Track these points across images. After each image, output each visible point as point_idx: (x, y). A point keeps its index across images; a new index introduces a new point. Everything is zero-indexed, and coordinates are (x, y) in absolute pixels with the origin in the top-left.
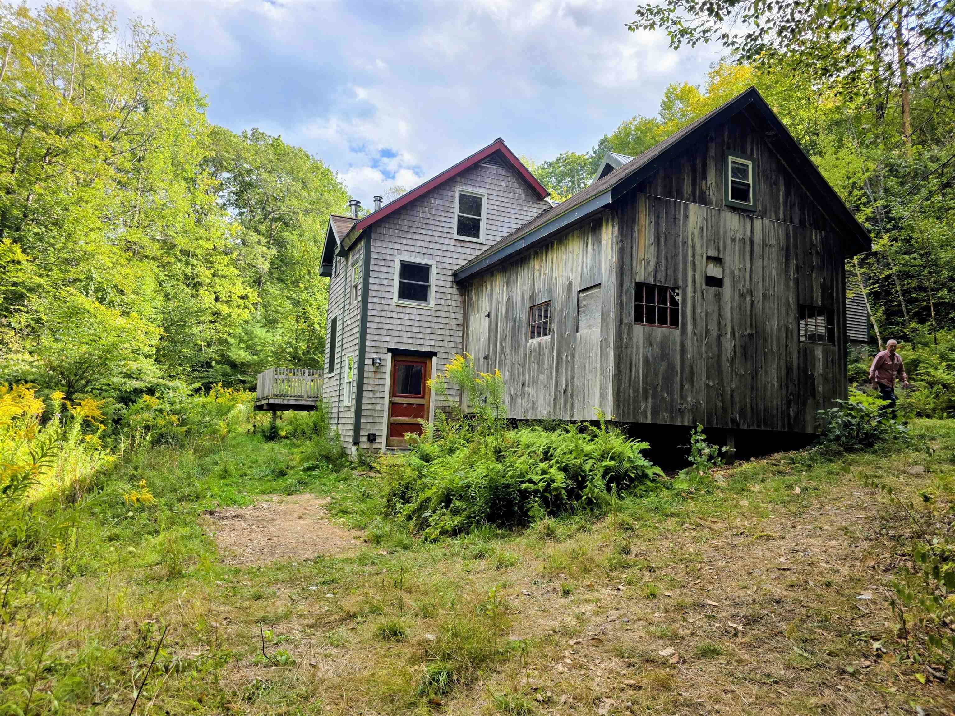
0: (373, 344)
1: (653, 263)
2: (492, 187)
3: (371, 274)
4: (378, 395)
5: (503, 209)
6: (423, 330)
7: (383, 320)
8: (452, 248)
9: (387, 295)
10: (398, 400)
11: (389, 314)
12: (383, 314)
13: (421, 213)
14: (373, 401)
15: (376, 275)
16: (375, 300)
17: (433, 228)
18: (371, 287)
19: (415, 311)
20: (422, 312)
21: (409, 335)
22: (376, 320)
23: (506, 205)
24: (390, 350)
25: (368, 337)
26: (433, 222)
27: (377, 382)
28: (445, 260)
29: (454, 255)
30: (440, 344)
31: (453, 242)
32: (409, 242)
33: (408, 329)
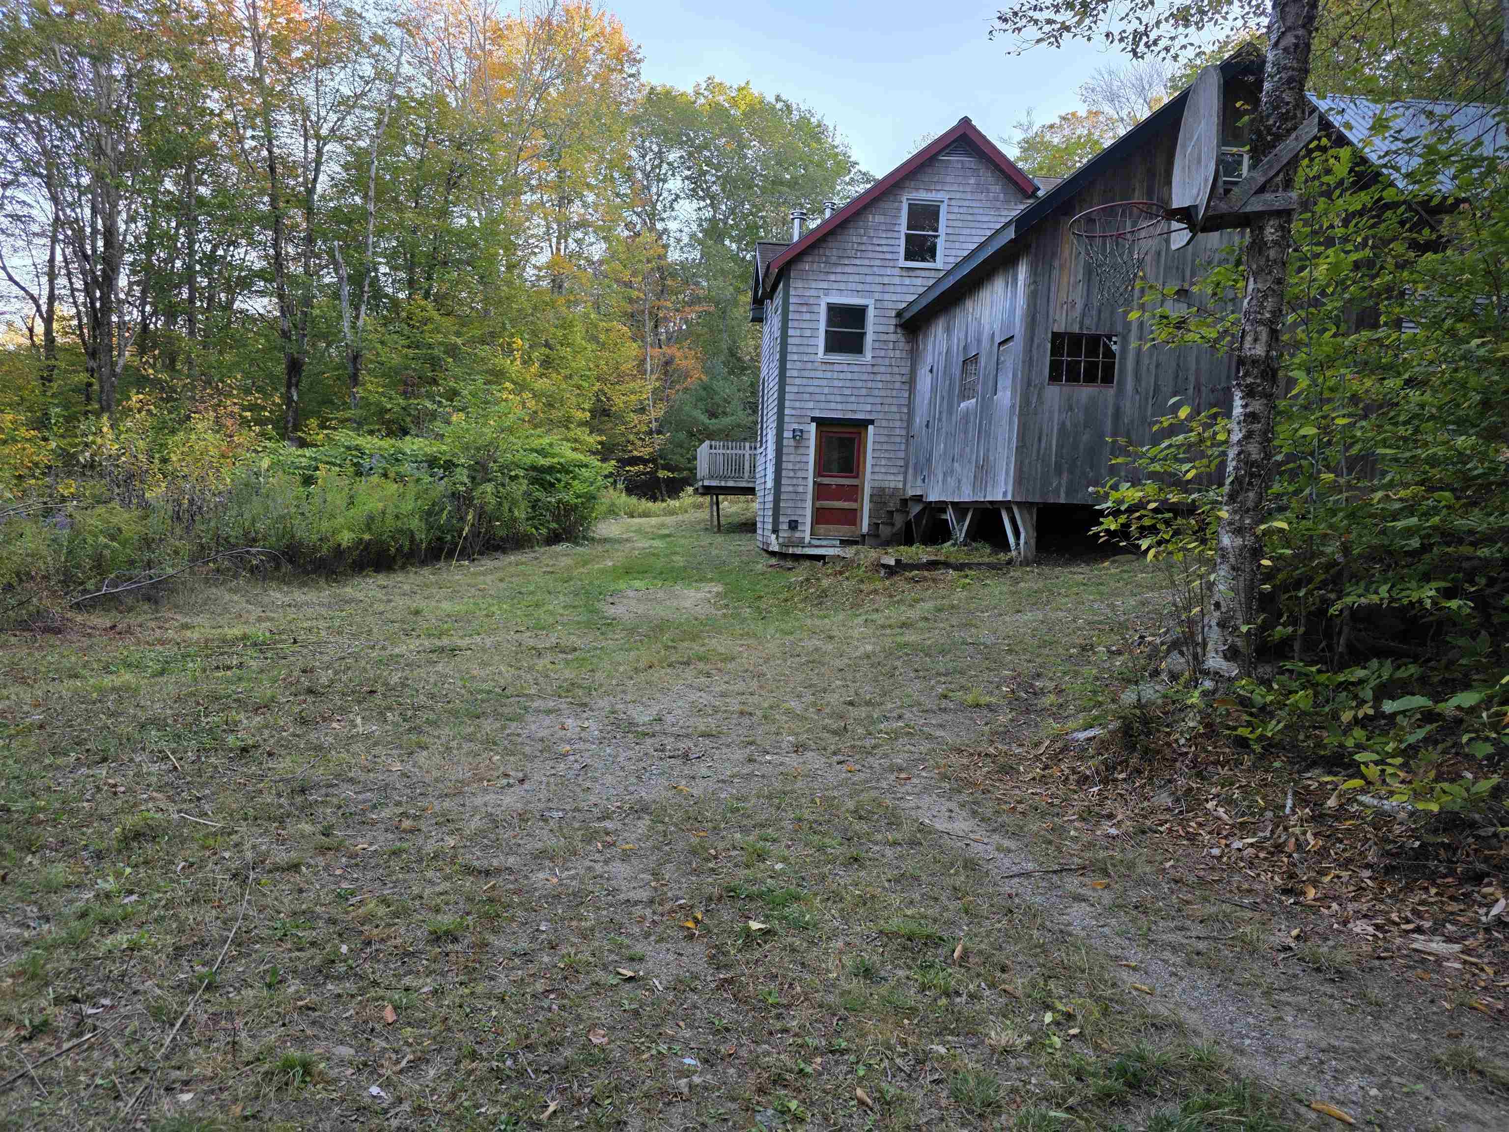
0: (793, 412)
1: (1079, 306)
2: (955, 188)
3: (790, 324)
4: (800, 474)
5: (970, 218)
6: (856, 392)
7: (805, 381)
8: (897, 280)
9: (810, 350)
10: (826, 481)
11: (812, 374)
12: (806, 374)
13: (853, 237)
14: (795, 482)
15: (796, 324)
16: (795, 357)
17: (870, 255)
18: (790, 341)
19: (846, 368)
20: (856, 368)
21: (839, 399)
22: (798, 381)
23: (976, 211)
24: (813, 419)
25: (787, 404)
26: (870, 248)
27: (798, 459)
28: (887, 297)
29: (899, 289)
30: (879, 408)
31: (897, 271)
32: (839, 277)
33: (836, 391)
